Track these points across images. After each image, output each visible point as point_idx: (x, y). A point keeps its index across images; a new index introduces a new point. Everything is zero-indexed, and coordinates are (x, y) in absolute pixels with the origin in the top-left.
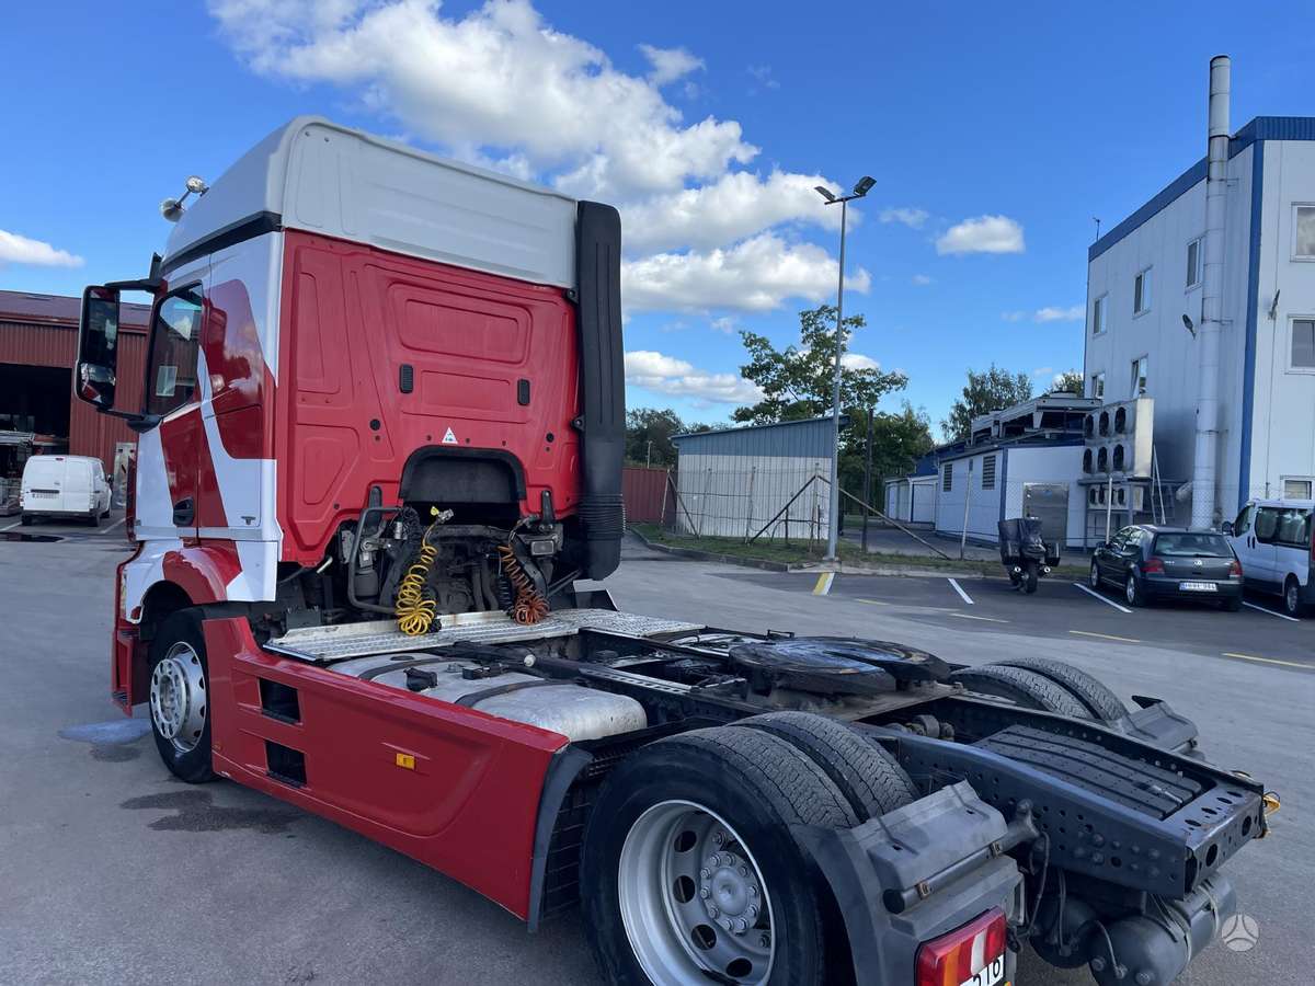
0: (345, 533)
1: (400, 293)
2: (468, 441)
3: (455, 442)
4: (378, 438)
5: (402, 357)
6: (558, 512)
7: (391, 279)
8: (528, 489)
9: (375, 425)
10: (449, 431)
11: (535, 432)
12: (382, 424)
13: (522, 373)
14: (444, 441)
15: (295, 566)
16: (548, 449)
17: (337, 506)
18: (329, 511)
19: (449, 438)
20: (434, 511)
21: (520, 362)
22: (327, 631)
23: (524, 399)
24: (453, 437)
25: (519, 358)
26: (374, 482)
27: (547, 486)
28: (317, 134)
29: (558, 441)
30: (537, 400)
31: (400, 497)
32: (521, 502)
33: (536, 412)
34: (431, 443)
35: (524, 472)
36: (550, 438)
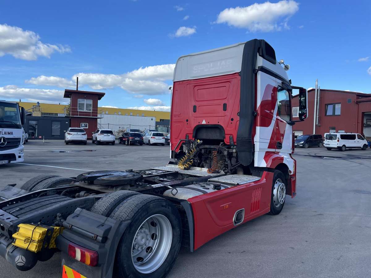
0: (183, 145)
1: (196, 88)
2: (209, 122)
3: (205, 123)
4: (188, 124)
5: (194, 103)
7: (193, 86)
8: (226, 136)
9: (187, 121)
10: (204, 120)
11: (227, 119)
12: (189, 120)
13: (225, 101)
14: (202, 123)
15: (174, 152)
16: (231, 123)
17: (180, 139)
18: (179, 141)
19: (204, 122)
20: (198, 141)
21: (226, 98)
22: (175, 166)
23: (225, 109)
26: (187, 134)
27: (231, 134)
28: (182, 59)
29: (235, 120)
30: (229, 108)
31: (193, 137)
32: (224, 139)
33: (228, 113)
34: (200, 124)
35: (224, 130)
36: (232, 120)
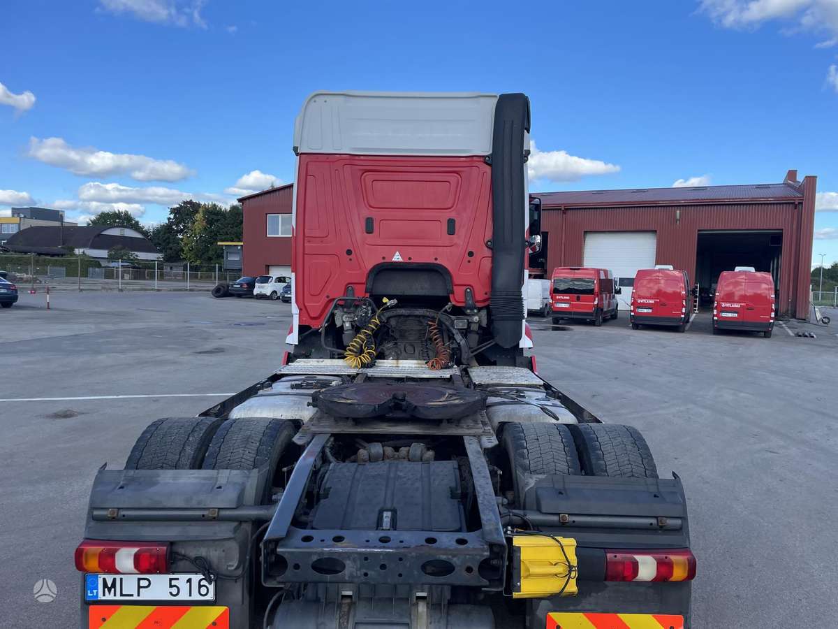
0: (336, 311)
1: (369, 177)
2: (410, 258)
3: (401, 260)
4: (350, 260)
5: (366, 213)
6: (478, 302)
7: (363, 170)
8: (455, 287)
9: (349, 252)
10: (397, 253)
11: (458, 252)
12: (353, 252)
13: (451, 214)
14: (393, 260)
15: (308, 327)
16: (469, 262)
17: (328, 297)
18: (324, 300)
19: (397, 258)
20: (385, 300)
21: (451, 208)
22: (318, 362)
23: (451, 230)
24: (399, 257)
25: (450, 206)
26: (349, 284)
27: (470, 285)
28: (320, 100)
29: (477, 256)
30: (461, 231)
31: (366, 292)
32: (451, 296)
33: (460, 238)
34: (385, 261)
35: (451, 277)
36: (471, 254)
